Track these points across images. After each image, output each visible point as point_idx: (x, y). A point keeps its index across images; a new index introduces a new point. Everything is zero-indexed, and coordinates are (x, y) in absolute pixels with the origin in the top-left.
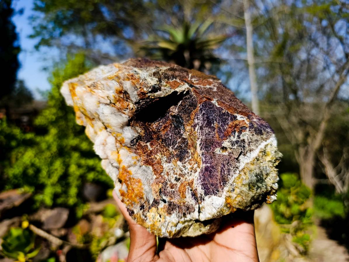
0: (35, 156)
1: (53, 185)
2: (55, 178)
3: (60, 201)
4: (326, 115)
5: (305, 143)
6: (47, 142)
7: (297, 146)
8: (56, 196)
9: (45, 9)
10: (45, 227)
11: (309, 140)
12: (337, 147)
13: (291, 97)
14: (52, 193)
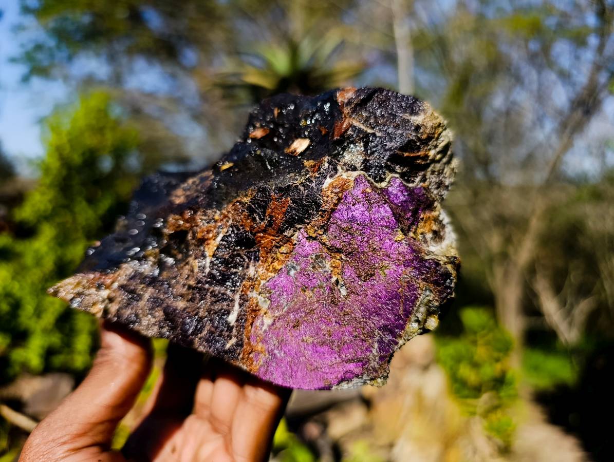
0: (14, 278)
1: (46, 331)
2: (49, 318)
3: (58, 360)
4: (538, 205)
5: (504, 256)
6: (37, 252)
7: (491, 260)
8: (49, 353)
9: (40, 12)
10: (30, 410)
11: (511, 250)
12: (560, 263)
13: (479, 175)
14: (43, 347)
